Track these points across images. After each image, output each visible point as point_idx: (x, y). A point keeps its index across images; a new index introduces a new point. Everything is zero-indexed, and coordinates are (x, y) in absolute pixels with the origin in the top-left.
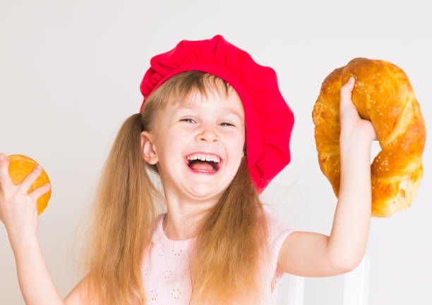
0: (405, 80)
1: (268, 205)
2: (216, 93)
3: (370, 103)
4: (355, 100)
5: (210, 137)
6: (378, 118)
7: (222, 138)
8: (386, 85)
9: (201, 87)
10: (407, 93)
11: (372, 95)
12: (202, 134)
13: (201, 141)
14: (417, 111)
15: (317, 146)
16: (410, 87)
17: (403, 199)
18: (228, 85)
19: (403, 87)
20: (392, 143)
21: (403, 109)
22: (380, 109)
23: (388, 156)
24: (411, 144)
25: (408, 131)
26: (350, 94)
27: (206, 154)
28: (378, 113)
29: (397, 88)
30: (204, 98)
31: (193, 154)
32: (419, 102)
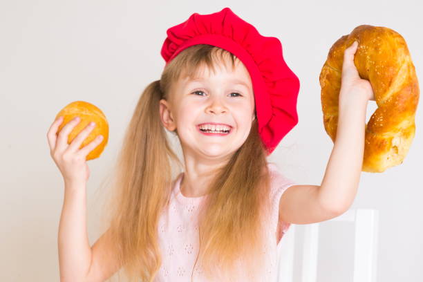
0: (403, 44)
1: (273, 163)
2: (223, 67)
3: (370, 63)
4: (357, 62)
5: (218, 109)
6: (376, 76)
7: (231, 108)
8: (385, 47)
9: (209, 61)
10: (403, 55)
11: (371, 56)
12: (211, 107)
13: (210, 113)
14: (411, 73)
15: (323, 107)
16: (407, 51)
17: (395, 154)
18: (235, 57)
19: (400, 50)
20: (387, 101)
21: (400, 69)
22: (378, 69)
23: (384, 113)
24: (405, 102)
25: (402, 90)
26: (353, 57)
27: (215, 124)
28: (375, 72)
29: (394, 51)
30: (212, 72)
31: (204, 124)
32: (414, 65)
